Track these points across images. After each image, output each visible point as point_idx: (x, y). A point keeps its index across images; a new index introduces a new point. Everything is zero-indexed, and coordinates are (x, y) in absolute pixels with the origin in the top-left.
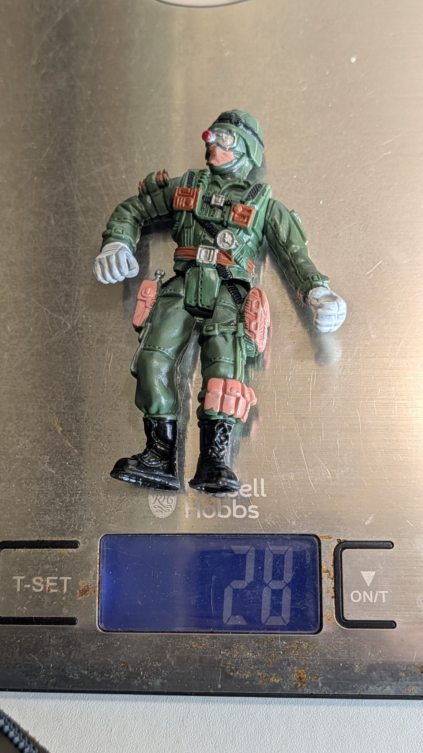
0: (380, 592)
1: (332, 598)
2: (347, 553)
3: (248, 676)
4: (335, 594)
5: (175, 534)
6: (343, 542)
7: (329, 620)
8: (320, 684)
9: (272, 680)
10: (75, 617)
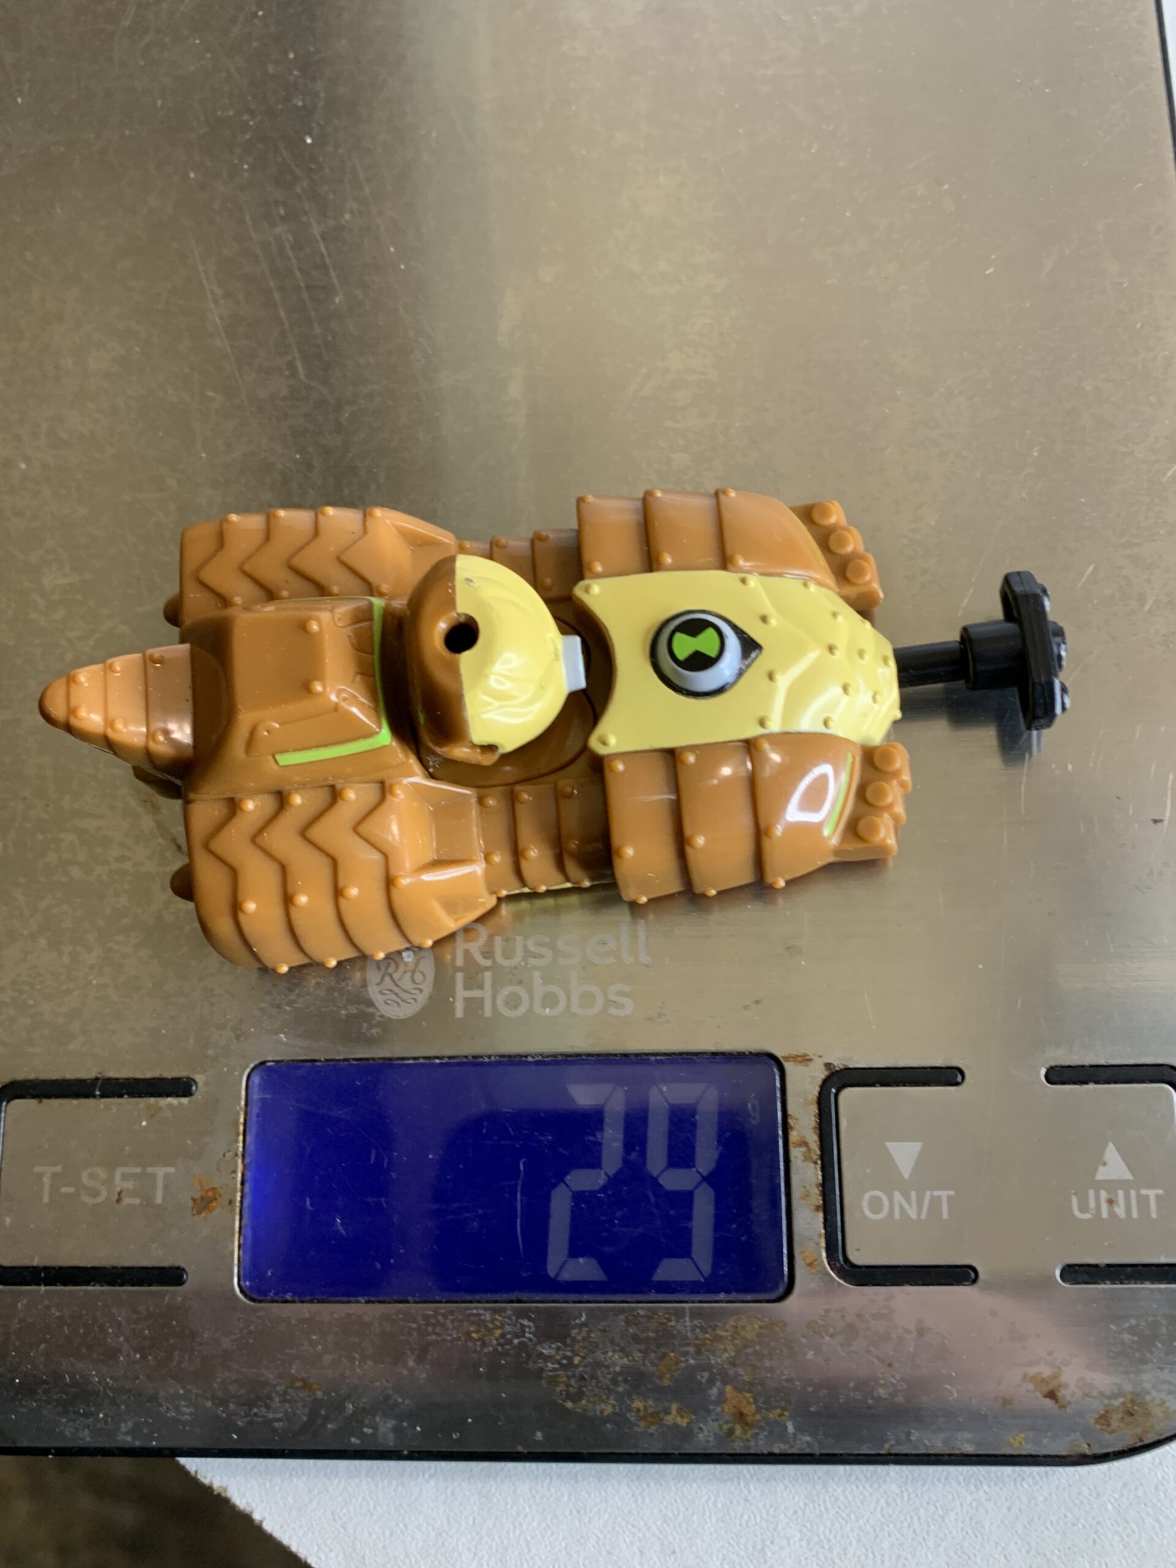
0: (936, 1193)
1: (817, 1208)
2: (850, 1097)
3: (609, 1410)
4: (824, 1200)
5: (430, 1058)
6: (841, 1070)
7: (810, 1265)
8: (791, 1428)
9: (669, 1420)
10: (183, 1265)
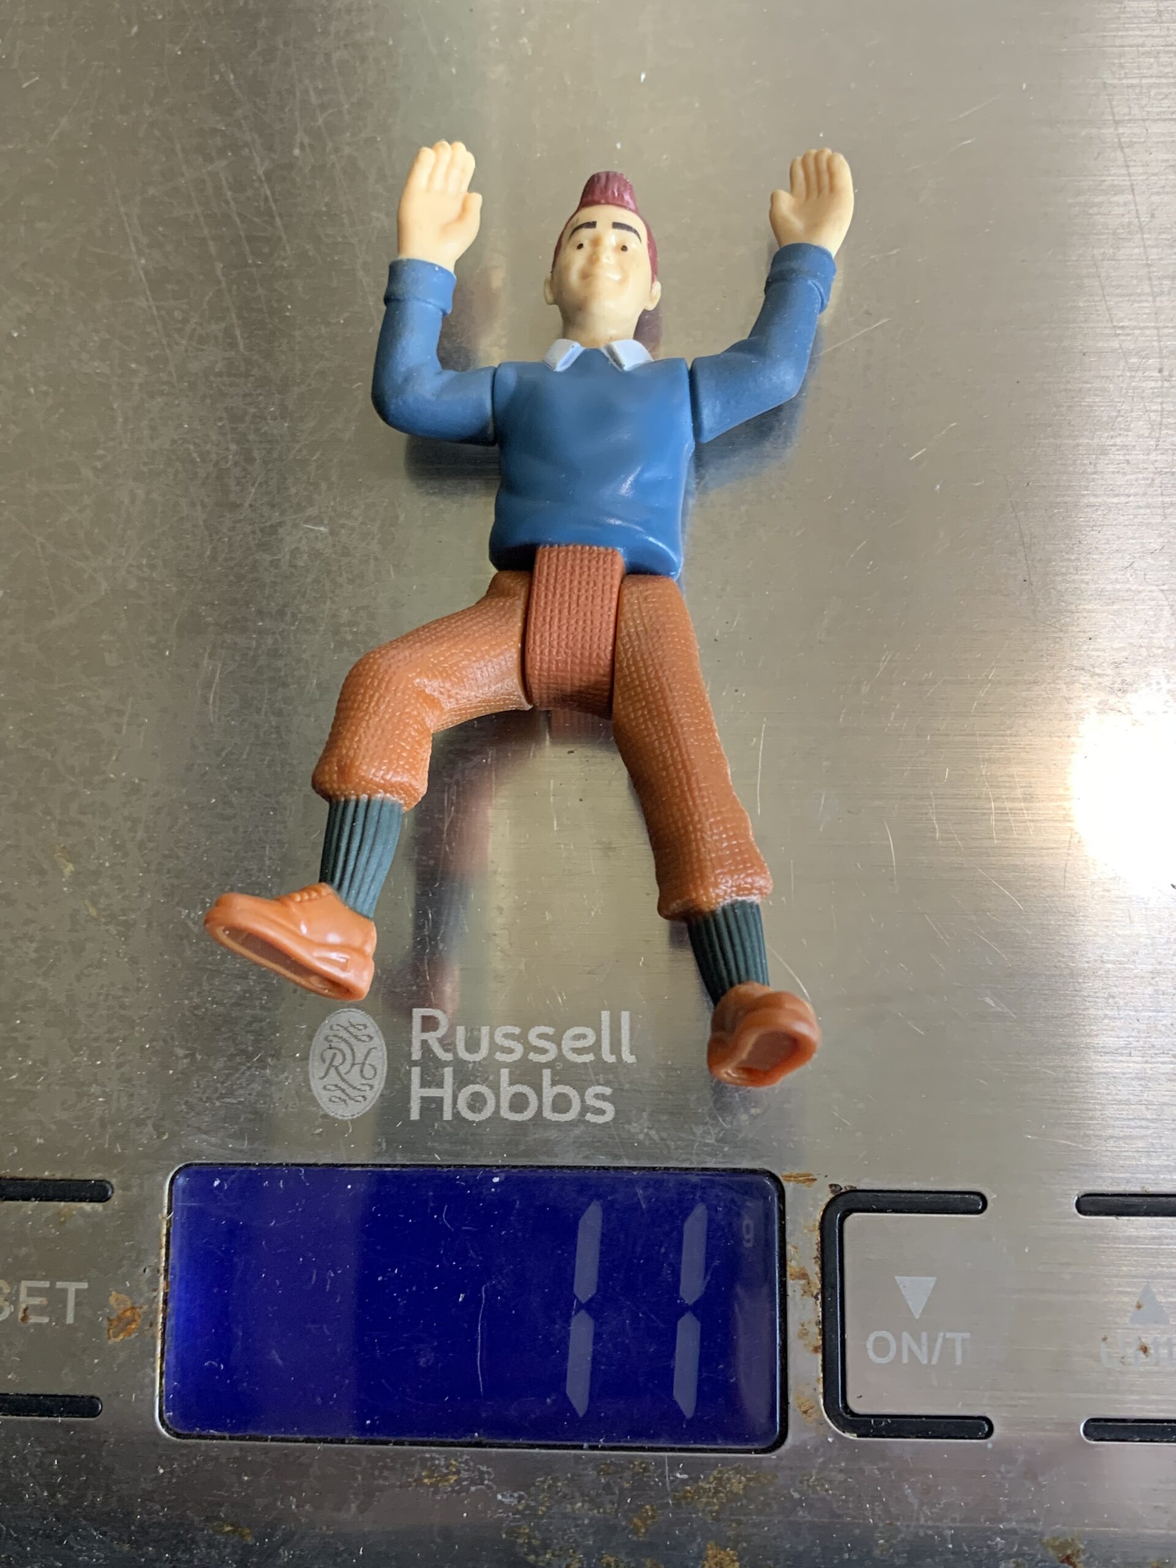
0: (949, 1335)
1: (816, 1350)
2: (857, 1224)
3: (576, 1565)
4: (824, 1340)
5: (381, 1166)
6: (849, 1193)
10: (98, 1394)
